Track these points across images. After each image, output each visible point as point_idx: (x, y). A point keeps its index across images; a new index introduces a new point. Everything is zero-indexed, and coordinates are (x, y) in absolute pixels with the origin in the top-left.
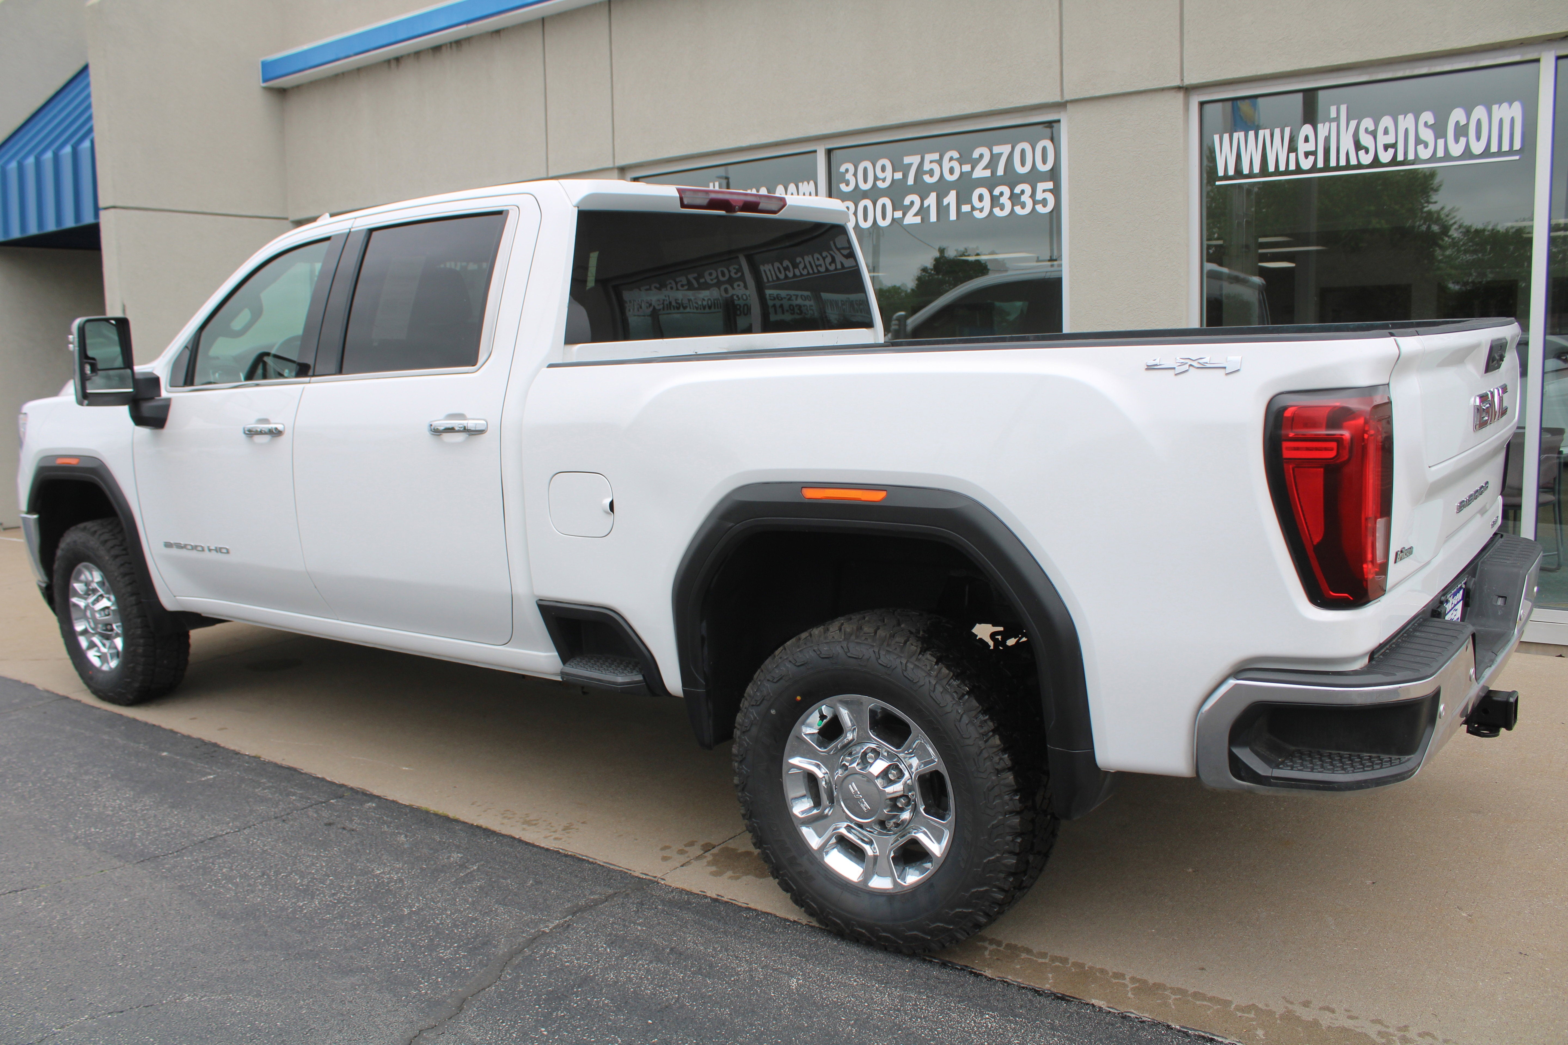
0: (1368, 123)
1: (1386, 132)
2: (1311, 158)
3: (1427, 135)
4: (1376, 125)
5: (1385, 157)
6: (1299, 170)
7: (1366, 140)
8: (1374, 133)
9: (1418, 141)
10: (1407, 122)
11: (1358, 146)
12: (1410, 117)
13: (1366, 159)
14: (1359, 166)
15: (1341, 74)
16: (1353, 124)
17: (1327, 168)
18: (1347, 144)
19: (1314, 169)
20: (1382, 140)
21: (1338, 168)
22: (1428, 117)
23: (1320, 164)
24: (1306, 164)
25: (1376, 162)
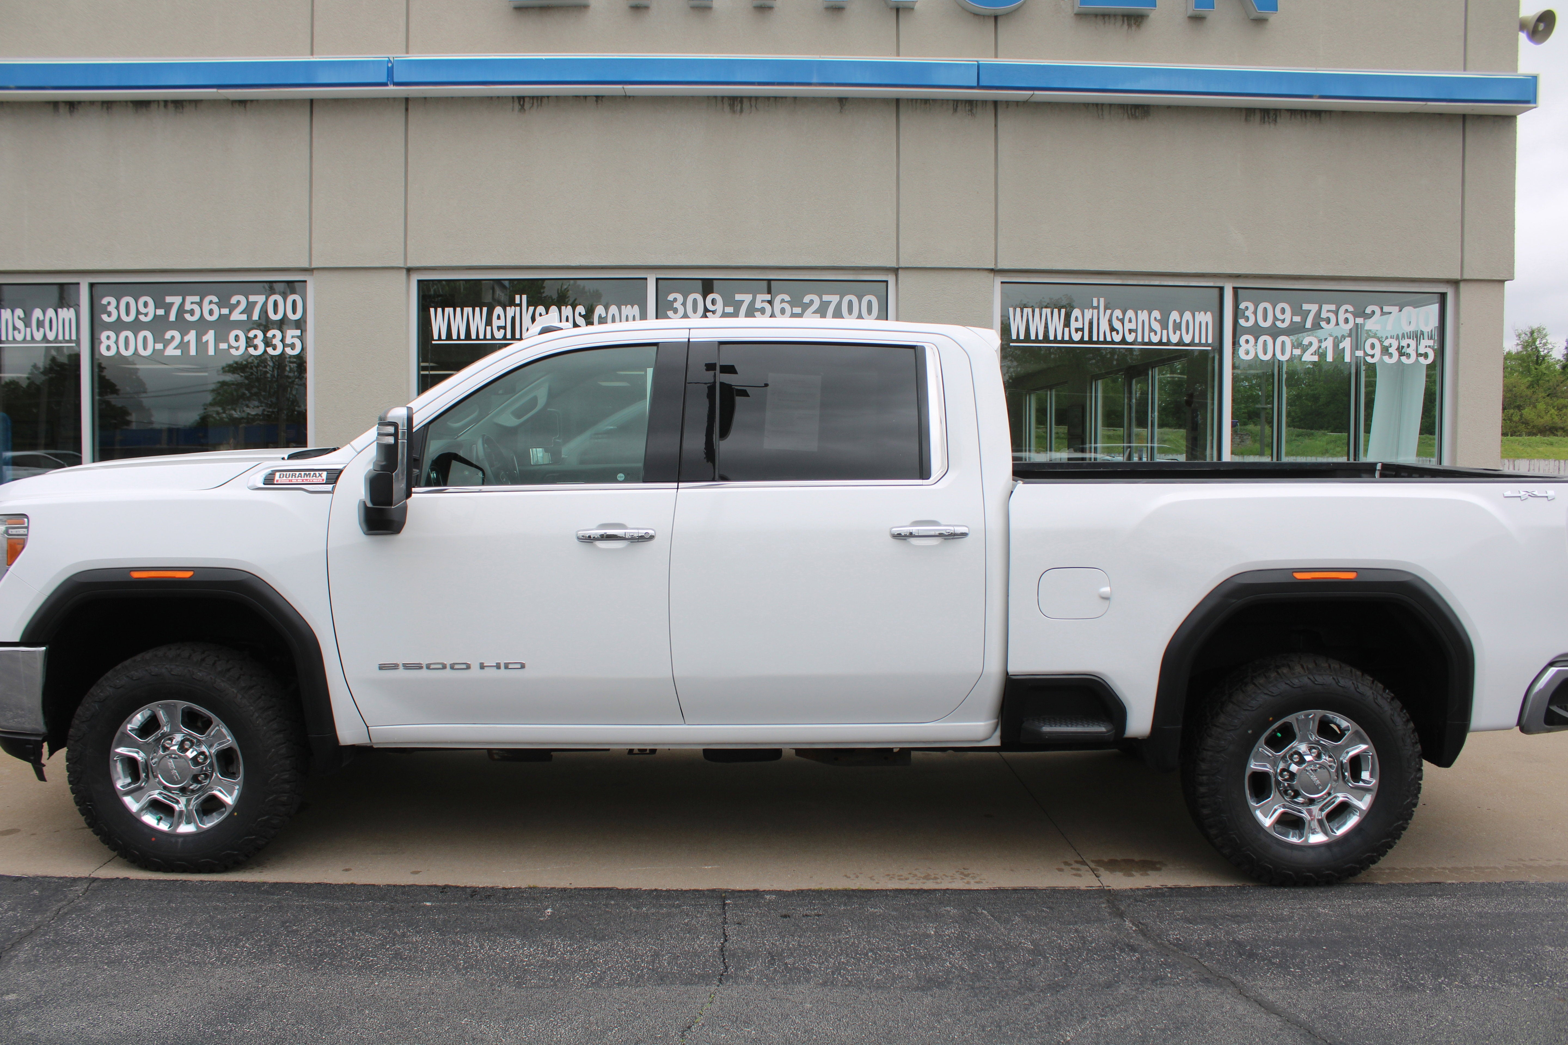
0: (1118, 313)
1: (1130, 321)
2: (1080, 333)
3: (1156, 326)
4: (1124, 315)
5: (1130, 338)
6: (1072, 341)
7: (1117, 325)
8: (1122, 321)
9: (1151, 330)
10: (1143, 315)
11: (1112, 329)
12: (1145, 312)
13: (1117, 338)
14: (1113, 342)
15: (1103, 277)
16: (1109, 312)
17: (1090, 341)
18: (1104, 326)
19: (1082, 341)
20: (1128, 326)
21: (1098, 342)
22: (1156, 314)
23: (1086, 338)
24: (1077, 337)
25: (1124, 341)
